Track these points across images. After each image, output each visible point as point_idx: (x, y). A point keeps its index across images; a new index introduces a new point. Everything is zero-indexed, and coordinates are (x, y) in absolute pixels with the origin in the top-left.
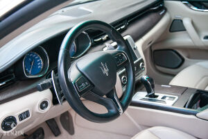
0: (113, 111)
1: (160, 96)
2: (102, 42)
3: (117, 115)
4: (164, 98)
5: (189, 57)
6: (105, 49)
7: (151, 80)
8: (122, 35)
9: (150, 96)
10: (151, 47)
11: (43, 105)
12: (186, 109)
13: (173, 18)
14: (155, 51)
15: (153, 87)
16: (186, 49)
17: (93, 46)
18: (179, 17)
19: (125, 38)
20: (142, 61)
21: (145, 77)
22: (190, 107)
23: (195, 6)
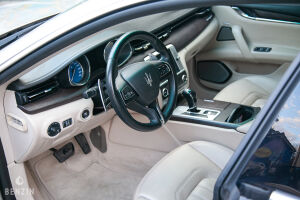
0: (155, 121)
1: (202, 110)
2: (143, 51)
3: (158, 125)
4: (206, 112)
5: (237, 71)
6: (146, 59)
7: (193, 93)
8: (165, 43)
9: (191, 110)
10: (194, 57)
11: (85, 114)
12: (228, 124)
13: (222, 25)
14: (199, 62)
15: (195, 101)
16: (234, 61)
17: (134, 55)
18: (227, 24)
19: (168, 47)
20: (184, 73)
21: (187, 90)
22: (231, 121)
23: (246, 13)
